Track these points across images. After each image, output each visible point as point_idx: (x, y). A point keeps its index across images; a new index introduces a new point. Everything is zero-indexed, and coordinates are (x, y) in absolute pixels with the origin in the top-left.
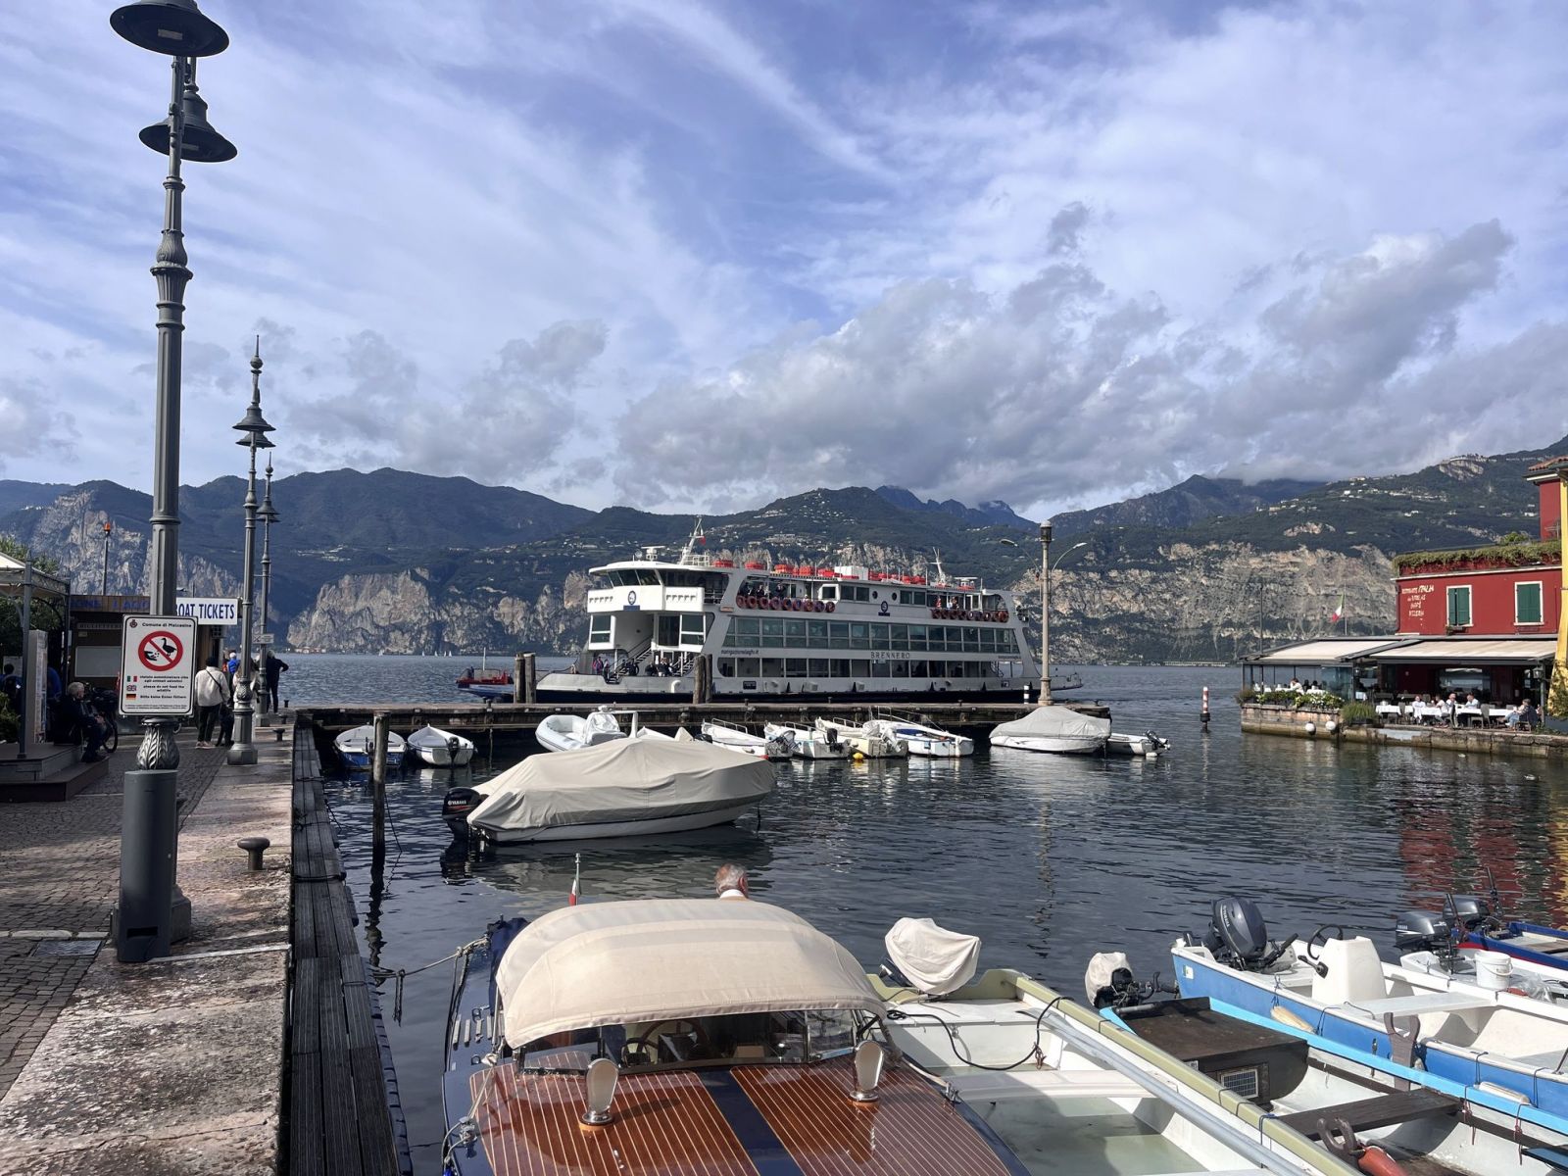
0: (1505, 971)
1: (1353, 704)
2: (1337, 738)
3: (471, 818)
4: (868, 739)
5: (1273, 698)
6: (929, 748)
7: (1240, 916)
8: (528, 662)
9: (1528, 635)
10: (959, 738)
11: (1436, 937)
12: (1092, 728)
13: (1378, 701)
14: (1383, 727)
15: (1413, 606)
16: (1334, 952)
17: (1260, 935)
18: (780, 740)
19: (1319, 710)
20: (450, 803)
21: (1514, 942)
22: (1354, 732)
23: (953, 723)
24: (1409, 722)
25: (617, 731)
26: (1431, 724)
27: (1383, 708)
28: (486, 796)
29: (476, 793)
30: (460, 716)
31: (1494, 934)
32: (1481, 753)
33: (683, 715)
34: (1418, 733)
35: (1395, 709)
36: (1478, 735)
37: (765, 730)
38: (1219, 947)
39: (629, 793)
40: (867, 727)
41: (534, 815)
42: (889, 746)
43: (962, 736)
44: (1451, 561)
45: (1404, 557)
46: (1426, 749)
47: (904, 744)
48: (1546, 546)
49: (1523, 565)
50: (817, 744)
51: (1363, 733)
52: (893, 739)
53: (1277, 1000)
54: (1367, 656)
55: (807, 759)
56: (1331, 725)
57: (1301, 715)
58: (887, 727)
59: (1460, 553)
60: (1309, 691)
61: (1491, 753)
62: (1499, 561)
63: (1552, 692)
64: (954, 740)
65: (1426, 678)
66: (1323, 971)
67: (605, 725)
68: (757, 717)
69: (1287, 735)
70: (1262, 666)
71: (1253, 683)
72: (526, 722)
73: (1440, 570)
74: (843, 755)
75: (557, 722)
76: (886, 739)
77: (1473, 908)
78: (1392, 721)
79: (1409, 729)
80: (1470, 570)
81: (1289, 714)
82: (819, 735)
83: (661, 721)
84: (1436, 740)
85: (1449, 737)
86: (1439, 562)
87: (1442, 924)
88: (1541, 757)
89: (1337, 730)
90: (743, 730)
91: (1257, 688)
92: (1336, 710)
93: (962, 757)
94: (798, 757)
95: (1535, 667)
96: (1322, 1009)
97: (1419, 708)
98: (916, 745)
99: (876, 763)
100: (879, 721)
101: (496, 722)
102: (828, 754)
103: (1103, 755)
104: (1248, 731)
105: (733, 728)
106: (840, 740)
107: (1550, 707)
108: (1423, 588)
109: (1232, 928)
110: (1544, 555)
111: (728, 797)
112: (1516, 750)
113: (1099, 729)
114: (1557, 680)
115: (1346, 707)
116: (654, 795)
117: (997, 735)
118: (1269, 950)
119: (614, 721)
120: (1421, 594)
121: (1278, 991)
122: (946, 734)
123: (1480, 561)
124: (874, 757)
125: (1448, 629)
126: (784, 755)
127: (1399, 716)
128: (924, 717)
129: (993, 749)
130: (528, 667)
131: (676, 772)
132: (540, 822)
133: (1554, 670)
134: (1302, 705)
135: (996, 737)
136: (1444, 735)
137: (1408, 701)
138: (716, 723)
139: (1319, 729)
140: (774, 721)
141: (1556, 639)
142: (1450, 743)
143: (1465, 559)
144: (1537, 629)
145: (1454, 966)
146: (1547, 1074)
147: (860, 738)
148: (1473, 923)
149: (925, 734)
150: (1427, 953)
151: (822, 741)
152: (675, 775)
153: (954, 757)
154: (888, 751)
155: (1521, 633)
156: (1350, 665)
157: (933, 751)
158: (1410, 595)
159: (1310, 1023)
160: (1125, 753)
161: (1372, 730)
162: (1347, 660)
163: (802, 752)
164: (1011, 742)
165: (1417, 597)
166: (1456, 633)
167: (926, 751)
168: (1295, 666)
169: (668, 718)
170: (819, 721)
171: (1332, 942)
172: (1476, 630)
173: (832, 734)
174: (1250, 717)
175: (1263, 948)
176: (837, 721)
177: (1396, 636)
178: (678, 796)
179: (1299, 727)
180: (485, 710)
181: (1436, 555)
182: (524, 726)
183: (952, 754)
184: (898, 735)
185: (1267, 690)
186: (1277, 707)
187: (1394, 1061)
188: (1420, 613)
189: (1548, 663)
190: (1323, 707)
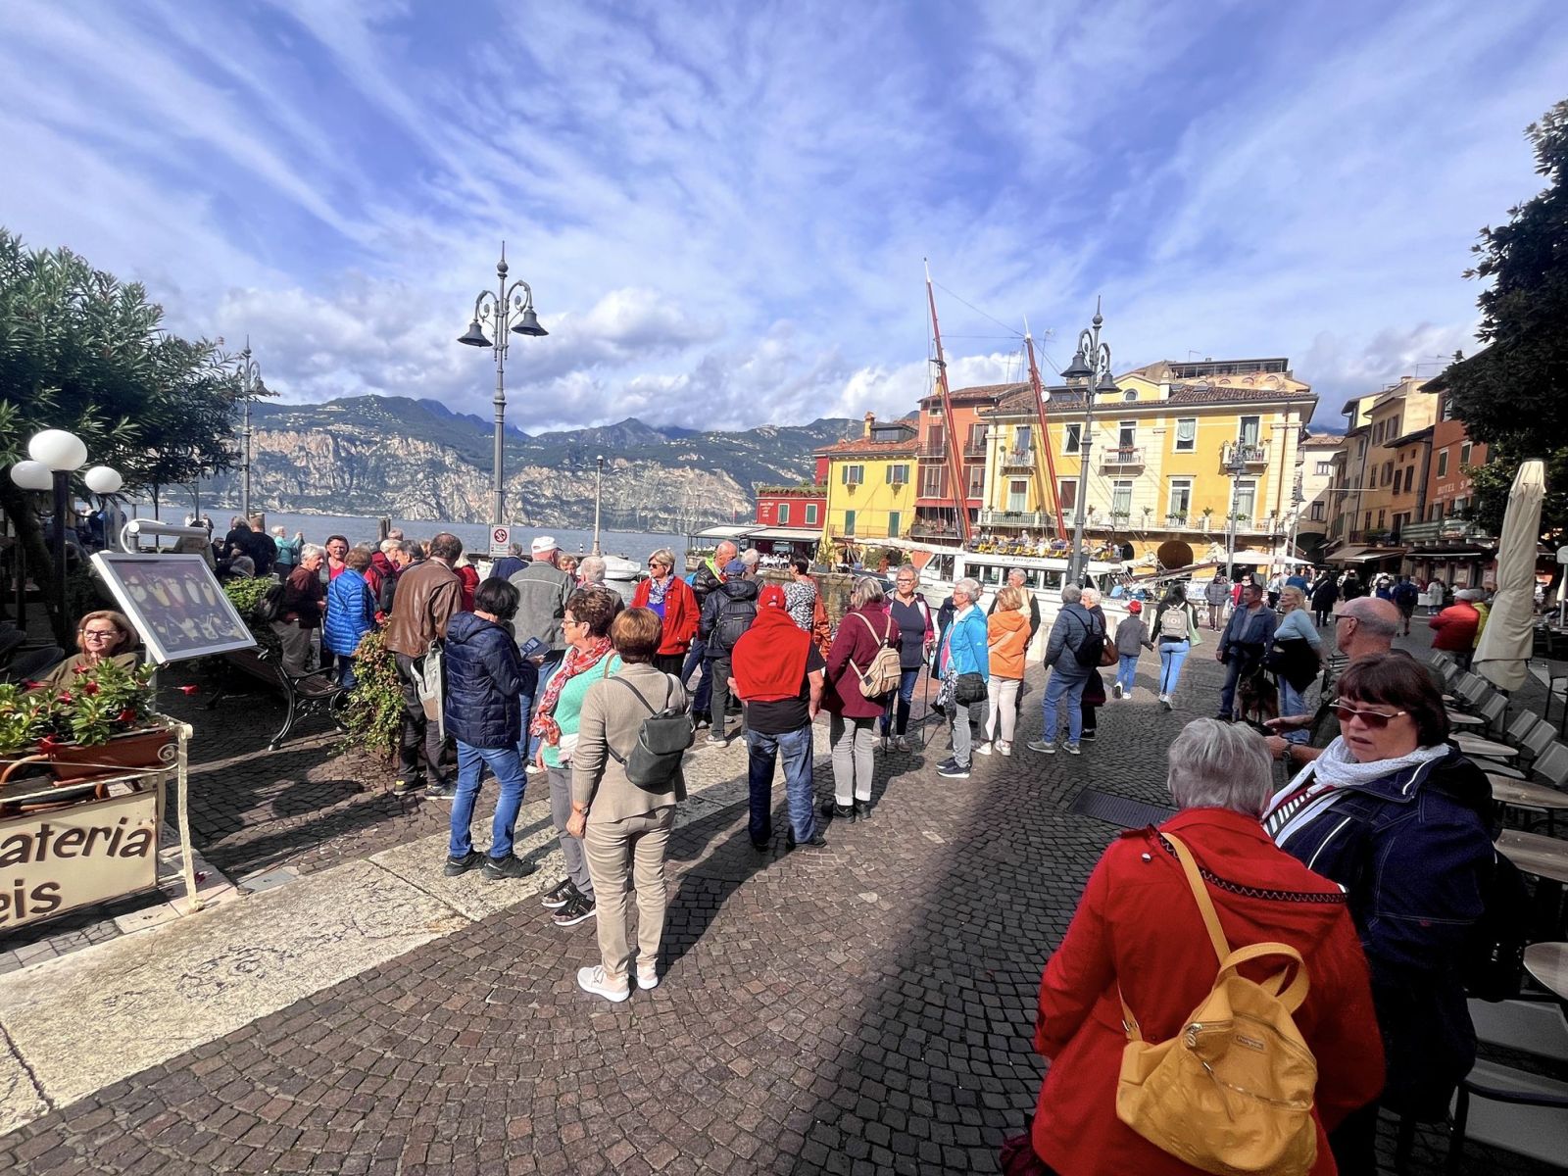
15: (765, 512)
44: (782, 492)
48: (821, 489)
49: (810, 496)
54: (745, 535)
62: (801, 493)
63: (819, 554)
65: (769, 546)
71: (693, 546)
73: (777, 496)
80: (790, 497)
86: (777, 492)
91: (694, 549)
95: (812, 543)
110: (820, 493)
113: (633, 567)
114: (821, 549)
120: (768, 506)
123: (793, 493)
125: (778, 524)
133: (820, 545)
141: (821, 531)
143: (787, 492)
144: (813, 526)
155: (808, 527)
158: (763, 506)
165: (766, 508)
166: (782, 526)
172: (790, 525)
177: (757, 526)
185: (699, 549)
188: (767, 515)
189: (818, 541)
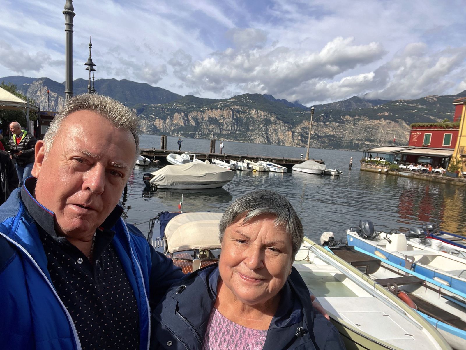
0: (440, 246)
1: (393, 165)
2: (387, 173)
3: (150, 181)
4: (259, 166)
5: (371, 162)
6: (275, 170)
7: (367, 225)
8: (164, 138)
9: (445, 148)
10: (284, 168)
11: (421, 235)
12: (321, 167)
13: (400, 164)
14: (400, 171)
15: (414, 138)
16: (394, 237)
17: (372, 230)
18: (234, 165)
19: (383, 166)
20: (145, 177)
21: (441, 237)
22: (392, 172)
23: (281, 163)
24: (408, 171)
25: (189, 159)
26: (414, 172)
27: (401, 166)
28: (155, 176)
29: (152, 175)
30: (146, 152)
31: (436, 234)
32: (427, 180)
33: (207, 156)
34: (410, 174)
35: (405, 167)
36: (427, 176)
37: (230, 162)
38: (360, 232)
39: (194, 177)
40: (258, 163)
41: (168, 182)
42: (264, 169)
43: (284, 167)
44: (427, 126)
45: (413, 124)
46: (411, 178)
47: (268, 168)
48: (455, 124)
49: (448, 129)
50: (244, 167)
51: (394, 173)
52: (266, 167)
53: (376, 249)
54: (399, 152)
55: (241, 170)
56: (386, 170)
57: (378, 167)
58: (264, 163)
59: (430, 124)
60: (381, 160)
61: (429, 181)
62: (441, 127)
63: (450, 165)
64: (282, 168)
65: (414, 159)
66: (390, 242)
67: (186, 157)
68: (227, 158)
69: (373, 172)
70: (369, 152)
71: (365, 157)
72: (164, 155)
73: (424, 129)
74: (250, 170)
75: (172, 155)
76: (264, 167)
77: (431, 227)
78: (403, 170)
79: (408, 173)
80: (432, 129)
81: (374, 166)
82: (245, 165)
83: (201, 157)
84: (415, 176)
85: (419, 175)
86: (424, 126)
87: (423, 231)
88: (444, 183)
89: (387, 171)
90: (223, 161)
91: (366, 159)
92: (388, 166)
93: (284, 173)
94: (238, 170)
95: (446, 158)
96: (390, 252)
97: (411, 167)
98: (272, 169)
99: (261, 172)
100: (261, 162)
101: (156, 154)
102: (246, 169)
103: (324, 174)
104: (362, 170)
105: (221, 161)
106: (250, 166)
107: (449, 169)
108: (418, 133)
109: (365, 228)
110: (454, 126)
111: (221, 180)
112: (437, 180)
113: (322, 168)
114: (452, 162)
115: (391, 165)
116: (201, 178)
117: (294, 167)
118: (374, 235)
119: (189, 157)
120: (417, 135)
121: (377, 247)
122: (280, 166)
123: (435, 127)
124: (260, 171)
125: (423, 145)
126: (235, 169)
127: (406, 169)
128: (274, 161)
129: (293, 171)
130: (165, 139)
131: (207, 172)
132: (169, 184)
133: (452, 159)
134: (378, 164)
135: (294, 168)
136: (417, 175)
137: (408, 165)
138: (216, 159)
139: (382, 171)
140: (232, 159)
141: (453, 150)
142: (419, 177)
143: (431, 126)
144: (448, 147)
145: (424, 243)
146: (455, 277)
147: (256, 166)
148: (430, 230)
149: (274, 166)
150: (418, 239)
151: (245, 166)
152: (207, 173)
153: (282, 173)
154: (264, 170)
155: (444, 148)
156: (394, 154)
157: (276, 171)
158: (414, 135)
159: (386, 256)
160: (329, 174)
161: (397, 172)
162: (393, 152)
163: (239, 168)
164: (298, 170)
165: (416, 136)
166: (425, 147)
167: (274, 171)
168: (378, 153)
169: (203, 156)
170: (245, 160)
171: (394, 234)
172: (431, 146)
173: (248, 164)
174: (363, 166)
175: (373, 234)
176: (250, 161)
177: (408, 146)
178: (207, 179)
179: (377, 170)
180: (153, 151)
181: (423, 124)
182: (163, 156)
183: (281, 172)
184: (267, 166)
185: (369, 159)
186: (371, 164)
187: (406, 268)
188: (416, 140)
189: (450, 157)
190: (385, 165)
